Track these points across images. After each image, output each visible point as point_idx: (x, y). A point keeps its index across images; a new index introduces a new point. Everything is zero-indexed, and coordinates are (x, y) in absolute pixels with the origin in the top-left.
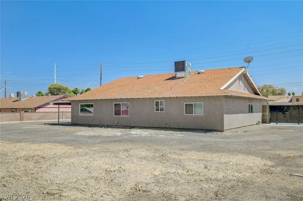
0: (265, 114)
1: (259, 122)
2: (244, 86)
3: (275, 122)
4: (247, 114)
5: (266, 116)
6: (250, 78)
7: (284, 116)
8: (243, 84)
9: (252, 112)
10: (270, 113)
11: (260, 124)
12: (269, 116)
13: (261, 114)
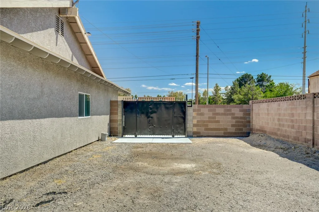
0: (114, 117)
1: (103, 135)
2: (71, 53)
3: (132, 134)
4: (75, 118)
5: (116, 121)
6: (86, 36)
7: (149, 121)
8: (68, 46)
9: (88, 114)
10: (124, 116)
11: (104, 140)
12: (122, 122)
13: (107, 118)
